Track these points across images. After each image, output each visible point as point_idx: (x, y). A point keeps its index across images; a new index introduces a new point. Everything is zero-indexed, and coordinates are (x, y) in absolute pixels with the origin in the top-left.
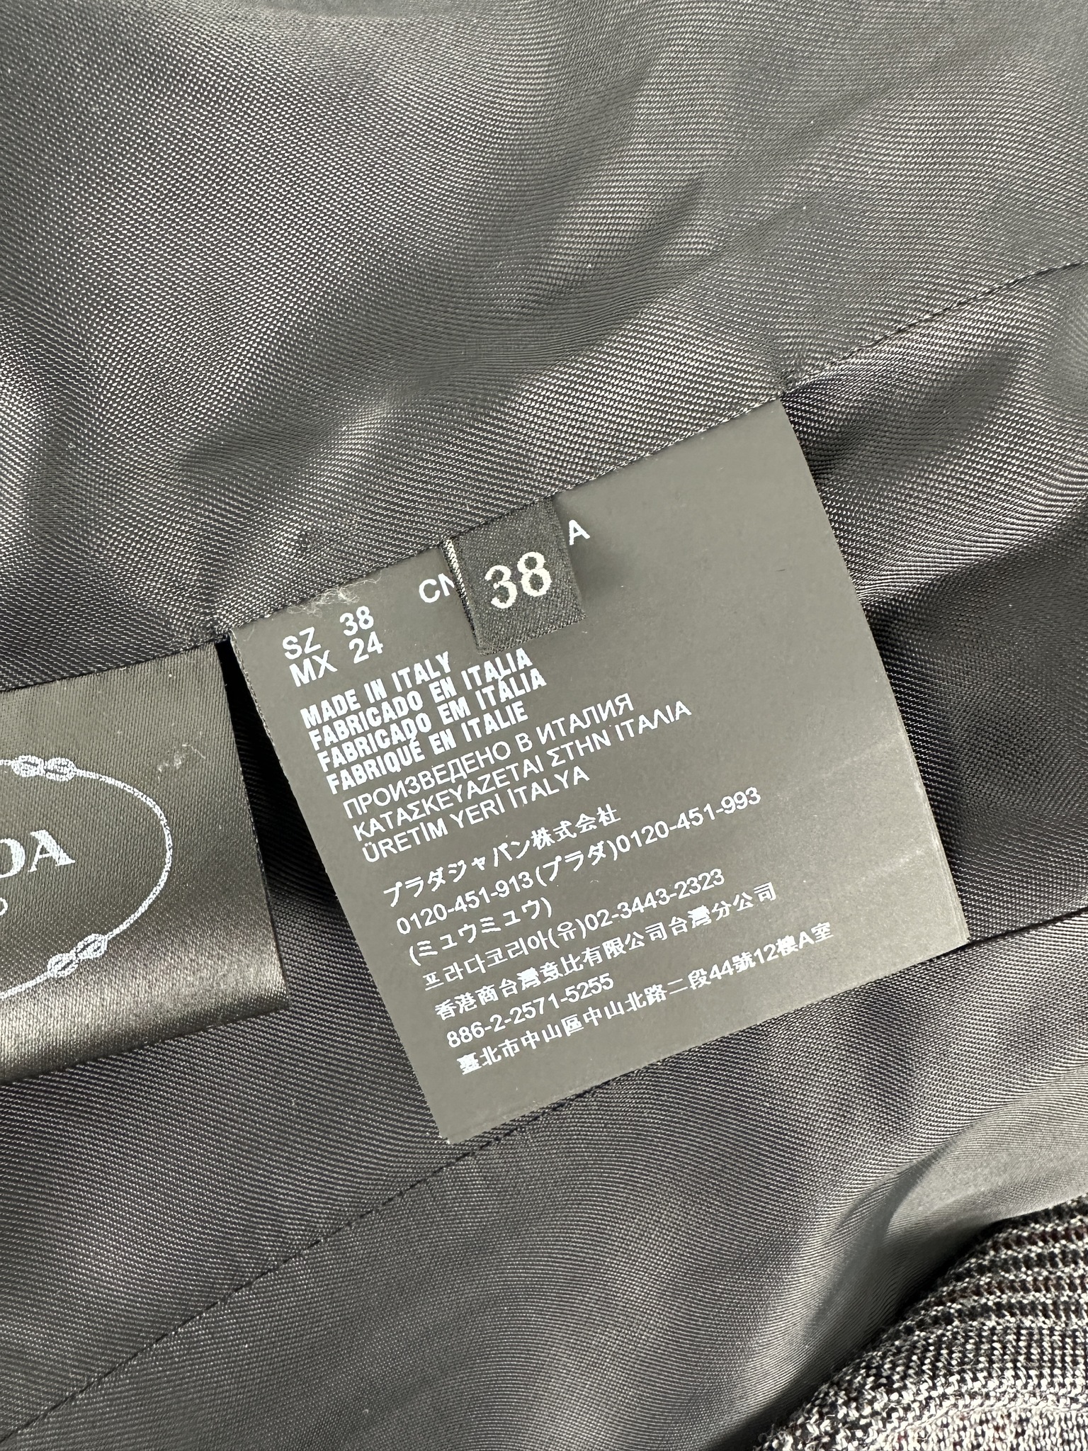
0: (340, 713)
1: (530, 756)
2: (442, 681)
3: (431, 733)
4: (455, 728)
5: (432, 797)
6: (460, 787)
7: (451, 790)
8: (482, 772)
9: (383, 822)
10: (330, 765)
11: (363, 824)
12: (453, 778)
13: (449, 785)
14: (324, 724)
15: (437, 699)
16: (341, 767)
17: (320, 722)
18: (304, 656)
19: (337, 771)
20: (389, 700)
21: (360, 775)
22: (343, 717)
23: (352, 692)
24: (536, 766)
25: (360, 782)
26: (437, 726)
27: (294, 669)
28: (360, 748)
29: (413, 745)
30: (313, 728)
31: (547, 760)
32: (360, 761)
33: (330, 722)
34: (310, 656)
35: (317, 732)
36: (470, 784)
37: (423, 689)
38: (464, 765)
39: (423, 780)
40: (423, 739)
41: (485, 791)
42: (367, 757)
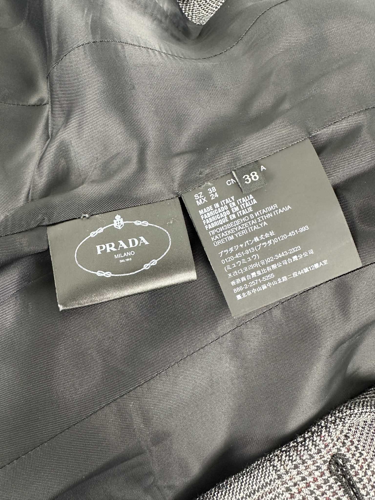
0: (208, 211)
1: (253, 219)
2: (232, 203)
3: (230, 215)
4: (236, 213)
5: (230, 230)
6: (237, 227)
7: (235, 228)
8: (242, 224)
9: (219, 236)
10: (206, 223)
11: (214, 237)
12: (235, 225)
13: (234, 227)
14: (205, 214)
15: (231, 207)
16: (209, 223)
17: (204, 213)
18: (199, 199)
19: (208, 225)
20: (220, 207)
21: (213, 225)
22: (209, 212)
23: (211, 206)
24: (255, 222)
25: (213, 227)
26: (231, 213)
27: (197, 201)
28: (213, 219)
29: (225, 218)
30: (202, 215)
31: (257, 220)
32: (213, 222)
33: (206, 213)
34: (201, 198)
35: (203, 215)
36: (239, 226)
37: (228, 205)
38: (238, 222)
39: (228, 226)
40: (228, 216)
41: (243, 228)
42: (215, 221)
